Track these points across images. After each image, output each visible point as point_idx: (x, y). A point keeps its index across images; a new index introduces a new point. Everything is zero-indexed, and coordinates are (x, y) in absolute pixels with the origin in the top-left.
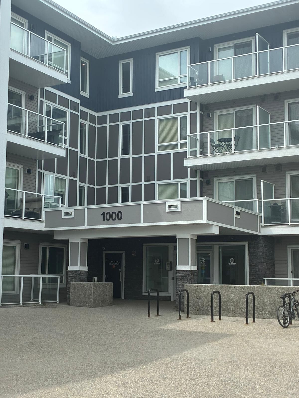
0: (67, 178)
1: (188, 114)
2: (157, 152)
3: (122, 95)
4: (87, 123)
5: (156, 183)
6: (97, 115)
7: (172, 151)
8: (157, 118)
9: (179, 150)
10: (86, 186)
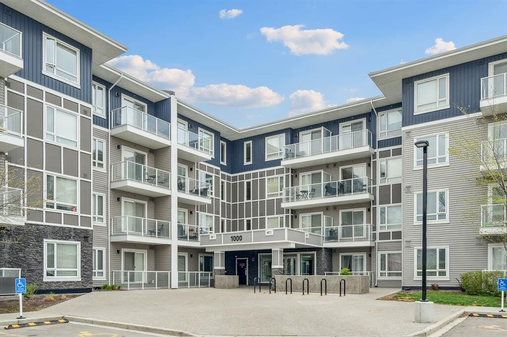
0: (214, 215)
1: (284, 175)
2: (267, 198)
3: (246, 163)
4: (225, 181)
5: (266, 217)
6: (231, 175)
7: (275, 198)
8: (266, 178)
9: (279, 197)
10: (225, 219)
